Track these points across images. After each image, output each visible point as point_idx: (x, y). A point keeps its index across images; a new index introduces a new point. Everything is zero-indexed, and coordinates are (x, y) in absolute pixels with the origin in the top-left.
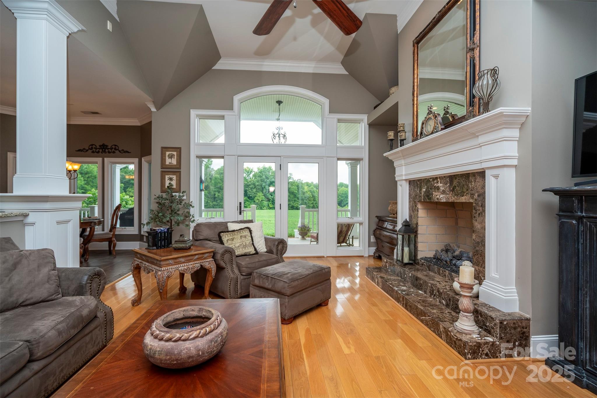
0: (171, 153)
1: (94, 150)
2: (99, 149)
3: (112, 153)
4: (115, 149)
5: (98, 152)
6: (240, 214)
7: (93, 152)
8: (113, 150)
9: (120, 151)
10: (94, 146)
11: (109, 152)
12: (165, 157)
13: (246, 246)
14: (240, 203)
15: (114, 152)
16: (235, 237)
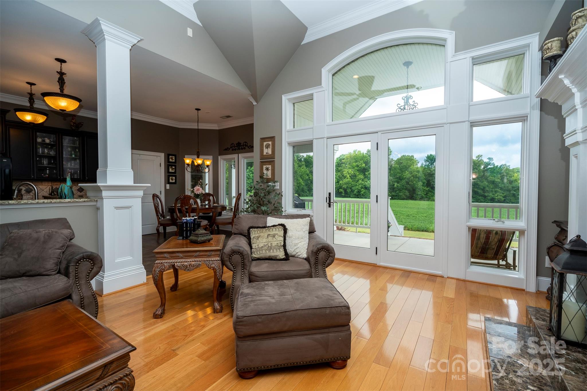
0: (267, 143)
1: (233, 148)
2: (236, 147)
3: (243, 150)
4: (246, 146)
5: (235, 150)
6: (330, 206)
7: (233, 150)
8: (244, 146)
9: (248, 147)
10: (233, 145)
11: (242, 149)
12: (263, 147)
13: (271, 248)
14: (330, 194)
15: (245, 148)
16: (262, 234)
